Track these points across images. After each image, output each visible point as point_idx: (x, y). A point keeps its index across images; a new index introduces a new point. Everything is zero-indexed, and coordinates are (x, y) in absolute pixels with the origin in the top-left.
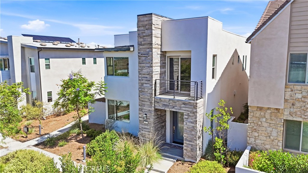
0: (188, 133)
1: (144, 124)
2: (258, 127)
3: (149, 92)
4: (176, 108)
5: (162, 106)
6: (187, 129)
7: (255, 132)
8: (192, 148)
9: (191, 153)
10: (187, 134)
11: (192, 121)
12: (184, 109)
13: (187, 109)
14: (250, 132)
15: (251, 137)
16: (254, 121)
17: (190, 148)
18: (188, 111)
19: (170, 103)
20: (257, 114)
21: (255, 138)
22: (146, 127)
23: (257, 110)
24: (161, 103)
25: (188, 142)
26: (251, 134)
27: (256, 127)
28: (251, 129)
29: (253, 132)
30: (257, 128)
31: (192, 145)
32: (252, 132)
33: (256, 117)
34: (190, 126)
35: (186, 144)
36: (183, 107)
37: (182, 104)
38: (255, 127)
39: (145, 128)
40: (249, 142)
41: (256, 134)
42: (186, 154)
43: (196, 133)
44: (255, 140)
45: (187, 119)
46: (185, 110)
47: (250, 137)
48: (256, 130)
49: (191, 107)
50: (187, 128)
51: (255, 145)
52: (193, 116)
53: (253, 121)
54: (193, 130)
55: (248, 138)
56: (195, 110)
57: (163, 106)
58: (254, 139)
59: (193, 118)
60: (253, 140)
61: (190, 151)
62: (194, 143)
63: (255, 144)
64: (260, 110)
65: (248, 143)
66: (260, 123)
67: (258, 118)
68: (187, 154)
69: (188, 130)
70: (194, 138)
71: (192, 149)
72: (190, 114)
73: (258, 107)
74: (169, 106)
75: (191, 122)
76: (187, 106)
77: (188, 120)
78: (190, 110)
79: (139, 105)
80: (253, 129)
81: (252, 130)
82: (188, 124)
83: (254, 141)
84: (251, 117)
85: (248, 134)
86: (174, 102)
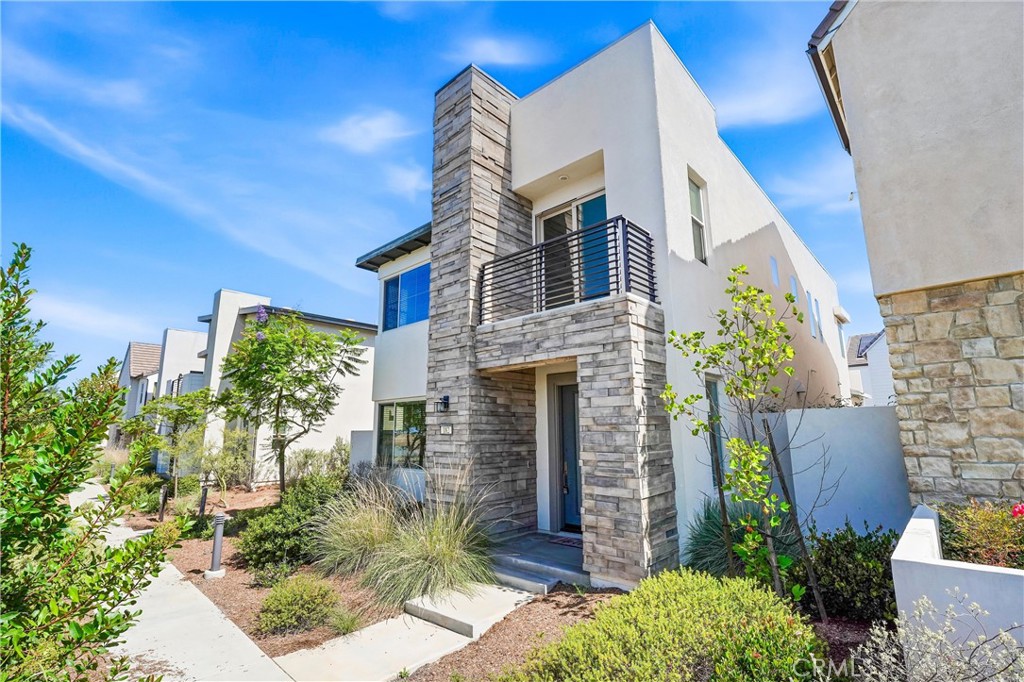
0: (600, 445)
1: (439, 437)
2: (955, 392)
3: (457, 312)
4: (547, 344)
5: (499, 353)
6: (595, 428)
7: (944, 420)
8: (617, 515)
9: (614, 546)
10: (592, 449)
11: (610, 384)
12: (577, 339)
13: (588, 337)
14: (913, 425)
15: (927, 451)
16: (926, 368)
17: (611, 519)
18: (592, 344)
19: (524, 335)
20: (937, 325)
21: (948, 453)
22: (446, 448)
23: (930, 308)
24: (498, 341)
25: (598, 491)
26: (920, 435)
27: (945, 396)
28: (915, 409)
29: (932, 426)
30: (950, 397)
31: (618, 501)
32: (926, 428)
33: (935, 344)
34: (606, 412)
35: (593, 502)
36: (575, 333)
37: (568, 323)
38: (937, 397)
39: (444, 454)
40: (920, 481)
41: (956, 434)
42: (594, 550)
43: (631, 437)
44: (954, 469)
45: (592, 379)
46: (581, 345)
47: (917, 456)
48: (948, 410)
49: (603, 322)
50: (590, 422)
51: (957, 495)
52: (614, 360)
53: (922, 365)
54: (615, 427)
55: (910, 463)
56: (619, 333)
57: (503, 354)
58: (947, 461)
59: (615, 370)
60: (944, 466)
61: (609, 530)
62: (626, 488)
63: (958, 488)
64: (944, 304)
65: (916, 492)
66: (961, 369)
67: (948, 343)
68: (601, 548)
69: (600, 428)
70: (627, 465)
71: (617, 523)
72: (602, 357)
73: (930, 291)
74: (524, 346)
75: (610, 392)
76: (588, 325)
77: (596, 385)
78: (599, 336)
79: (429, 368)
80: (929, 406)
81: (927, 416)
82: (595, 401)
83: (948, 470)
84: (905, 347)
85: (906, 437)
86: (541, 323)
